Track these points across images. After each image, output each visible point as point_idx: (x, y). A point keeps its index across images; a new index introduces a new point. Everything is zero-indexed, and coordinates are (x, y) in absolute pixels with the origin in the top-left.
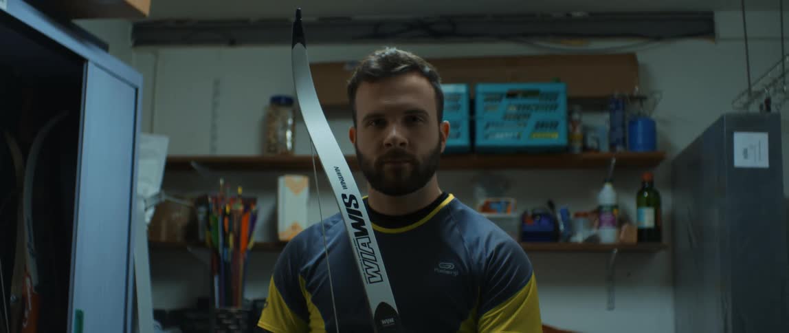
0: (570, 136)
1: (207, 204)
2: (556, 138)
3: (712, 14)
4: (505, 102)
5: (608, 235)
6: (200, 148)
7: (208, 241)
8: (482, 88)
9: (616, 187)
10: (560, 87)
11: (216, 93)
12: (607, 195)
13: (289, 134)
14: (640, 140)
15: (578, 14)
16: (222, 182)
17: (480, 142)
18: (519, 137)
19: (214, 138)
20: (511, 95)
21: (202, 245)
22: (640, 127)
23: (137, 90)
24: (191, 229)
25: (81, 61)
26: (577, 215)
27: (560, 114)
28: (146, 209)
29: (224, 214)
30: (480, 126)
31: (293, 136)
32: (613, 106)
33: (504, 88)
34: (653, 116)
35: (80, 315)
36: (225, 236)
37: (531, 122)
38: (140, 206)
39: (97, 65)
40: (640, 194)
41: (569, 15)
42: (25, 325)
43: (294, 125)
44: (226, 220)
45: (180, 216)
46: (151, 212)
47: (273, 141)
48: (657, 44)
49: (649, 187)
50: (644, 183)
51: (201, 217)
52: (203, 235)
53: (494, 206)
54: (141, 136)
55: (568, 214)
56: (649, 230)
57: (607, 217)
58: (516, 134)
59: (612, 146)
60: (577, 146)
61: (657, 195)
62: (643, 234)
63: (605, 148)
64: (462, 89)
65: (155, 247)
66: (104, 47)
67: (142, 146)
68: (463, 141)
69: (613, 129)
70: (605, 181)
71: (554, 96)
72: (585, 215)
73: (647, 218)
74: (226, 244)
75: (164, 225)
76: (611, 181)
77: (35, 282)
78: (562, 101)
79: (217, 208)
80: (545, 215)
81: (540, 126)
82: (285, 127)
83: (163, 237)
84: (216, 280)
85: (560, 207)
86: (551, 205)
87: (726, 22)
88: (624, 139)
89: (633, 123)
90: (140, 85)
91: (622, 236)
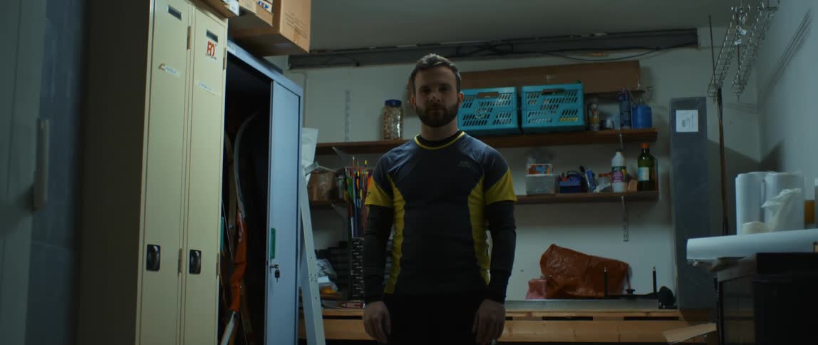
0: (588, 119)
1: (345, 174)
2: (577, 121)
3: (696, 29)
4: (541, 97)
5: (619, 187)
6: (338, 137)
7: (345, 199)
8: (526, 89)
9: (625, 154)
10: (578, 86)
11: (348, 100)
12: (618, 159)
13: (398, 125)
14: (640, 120)
15: (599, 34)
16: (354, 158)
17: (525, 125)
18: (551, 121)
19: (347, 131)
20: (546, 93)
21: (341, 202)
22: (639, 111)
23: (299, 98)
24: (334, 192)
25: (269, 81)
26: (600, 176)
27: (579, 105)
28: (306, 175)
29: (356, 177)
30: (524, 114)
31: (401, 127)
32: (621, 98)
33: (540, 88)
34: (650, 104)
35: (273, 231)
36: (357, 191)
37: (559, 111)
38: (303, 172)
39: (278, 83)
40: (640, 158)
41: (593, 35)
42: (240, 240)
43: (401, 119)
44: (358, 180)
45: (325, 183)
46: (309, 176)
47: (388, 131)
48: (656, 53)
49: (647, 153)
50: (643, 150)
51: (340, 183)
52: (343, 195)
53: (538, 169)
54: (302, 129)
55: (593, 175)
56: (646, 182)
57: (617, 175)
58: (549, 119)
59: (622, 125)
60: (596, 126)
61: (652, 159)
62: (641, 185)
63: (618, 128)
64: (512, 90)
65: (314, 206)
66: (280, 71)
67: (303, 136)
68: (513, 125)
69: (621, 114)
70: (617, 151)
71: (575, 92)
72: (606, 175)
73: (644, 174)
74: (358, 197)
75: (315, 190)
76: (620, 151)
77: (244, 216)
78: (580, 96)
79: (351, 174)
80: (576, 176)
81: (565, 113)
82: (396, 121)
83: (315, 198)
84: (352, 220)
85: (588, 169)
86: (582, 169)
87: (703, 35)
88: (630, 121)
89: (635, 109)
90: (302, 95)
91: (629, 188)
